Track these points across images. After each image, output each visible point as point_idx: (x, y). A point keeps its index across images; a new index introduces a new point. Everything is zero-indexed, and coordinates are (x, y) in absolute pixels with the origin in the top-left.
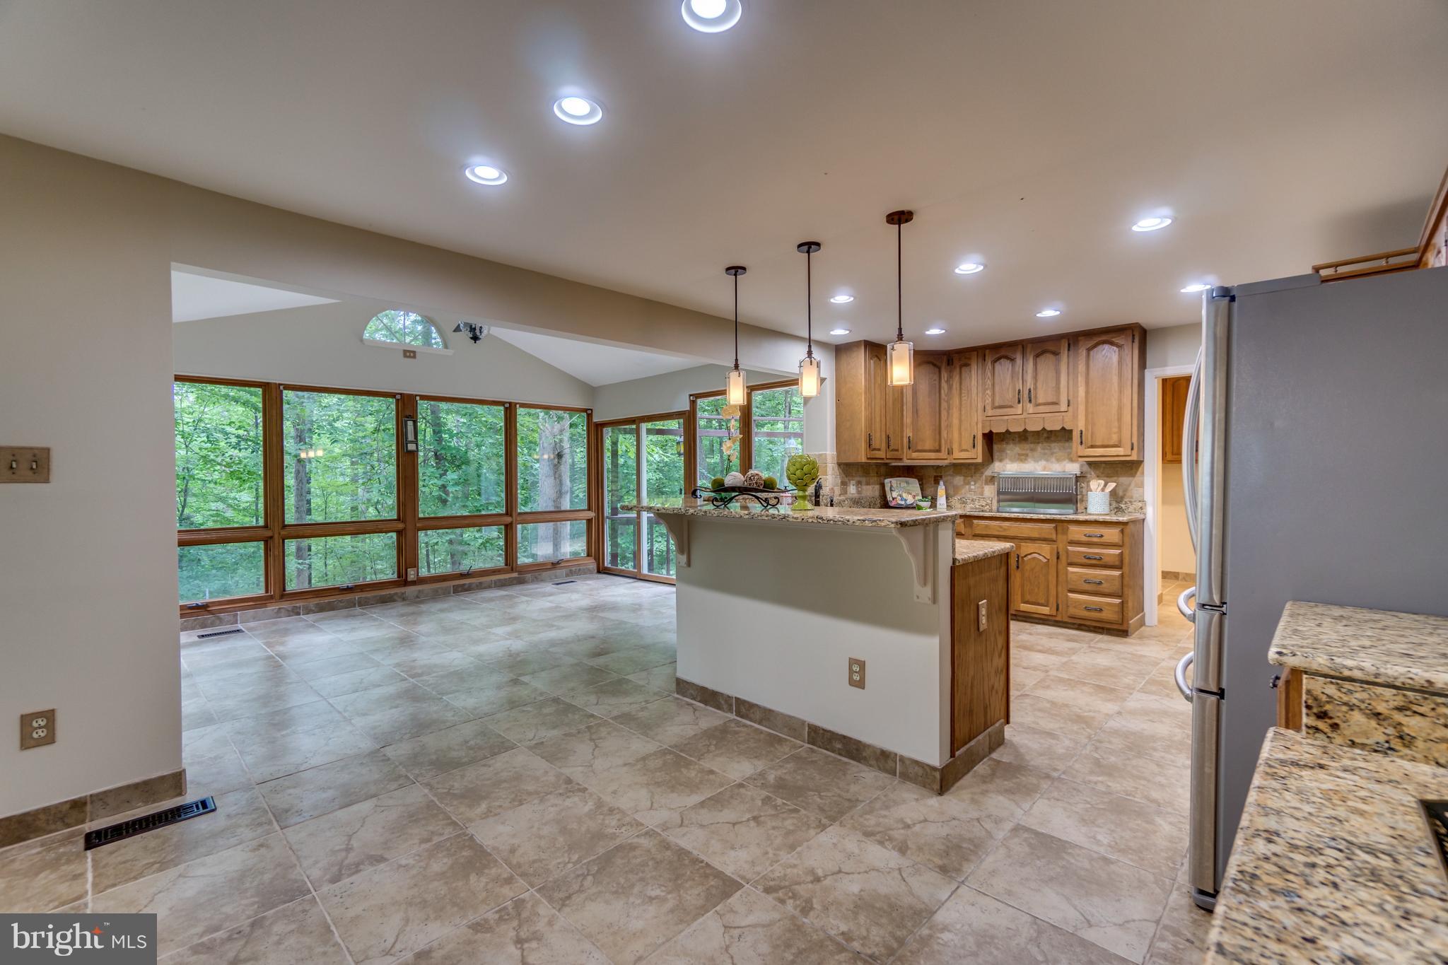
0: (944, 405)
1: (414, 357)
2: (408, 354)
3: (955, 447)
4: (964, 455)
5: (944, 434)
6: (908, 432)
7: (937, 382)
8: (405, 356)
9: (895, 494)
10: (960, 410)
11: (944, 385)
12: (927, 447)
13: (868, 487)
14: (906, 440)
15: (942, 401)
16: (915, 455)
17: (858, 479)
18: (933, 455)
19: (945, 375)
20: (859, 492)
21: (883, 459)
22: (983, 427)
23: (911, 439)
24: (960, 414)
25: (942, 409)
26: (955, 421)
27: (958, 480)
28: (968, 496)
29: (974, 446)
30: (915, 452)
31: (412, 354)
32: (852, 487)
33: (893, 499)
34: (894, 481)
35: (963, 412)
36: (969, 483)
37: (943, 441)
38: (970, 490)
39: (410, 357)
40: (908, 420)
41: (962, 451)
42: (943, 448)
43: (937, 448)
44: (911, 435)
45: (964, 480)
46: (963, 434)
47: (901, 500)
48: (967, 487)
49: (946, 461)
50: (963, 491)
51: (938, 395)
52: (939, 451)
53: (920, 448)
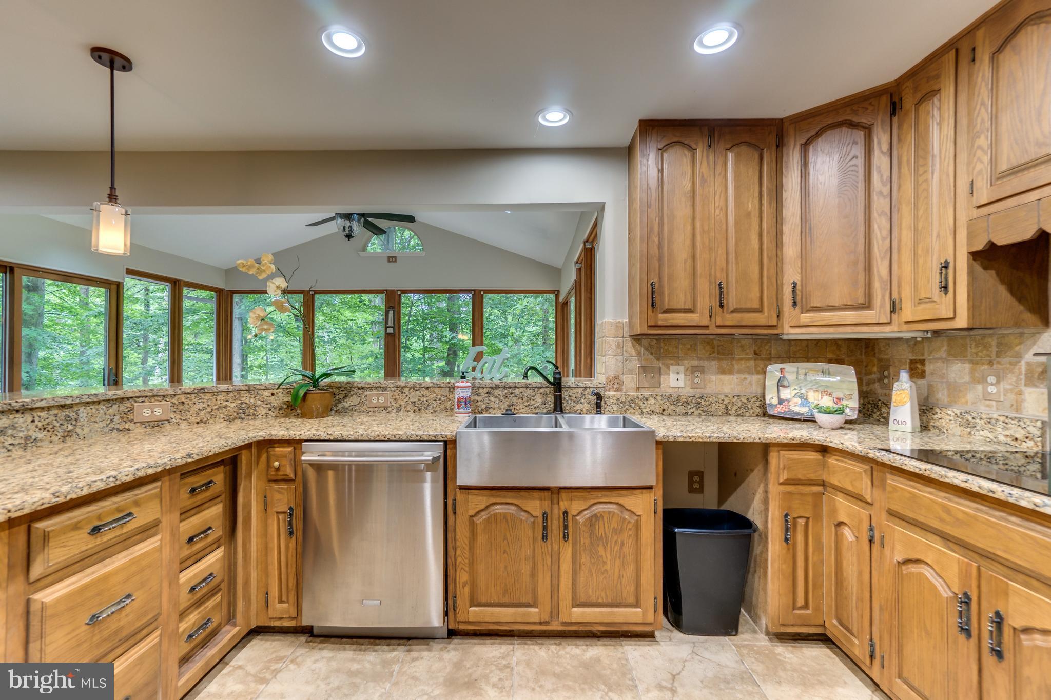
0: (880, 204)
1: (395, 261)
2: (391, 260)
3: (907, 295)
4: (924, 312)
5: (881, 268)
6: (791, 274)
7: (860, 162)
8: (389, 261)
9: (786, 394)
10: (916, 208)
11: (880, 160)
12: (835, 301)
13: (727, 378)
14: (787, 291)
15: (875, 197)
16: (806, 318)
17: (695, 363)
18: (850, 316)
19: (881, 139)
20: (694, 386)
21: (706, 327)
22: (971, 236)
23: (799, 287)
24: (916, 218)
25: (875, 215)
26: (907, 236)
27: (959, 371)
28: (982, 409)
29: (945, 288)
30: (808, 311)
31: (394, 259)
32: (673, 377)
33: (781, 401)
34: (790, 368)
35: (921, 212)
36: (983, 380)
37: (877, 285)
38: (986, 396)
39: (392, 261)
40: (791, 250)
41: (921, 301)
42: (877, 301)
43: (861, 300)
44: (797, 279)
45: (972, 372)
46: (921, 261)
47: (802, 405)
48: (980, 387)
49: (887, 329)
50: (970, 397)
51: (861, 185)
52: (867, 305)
53: (816, 303)
